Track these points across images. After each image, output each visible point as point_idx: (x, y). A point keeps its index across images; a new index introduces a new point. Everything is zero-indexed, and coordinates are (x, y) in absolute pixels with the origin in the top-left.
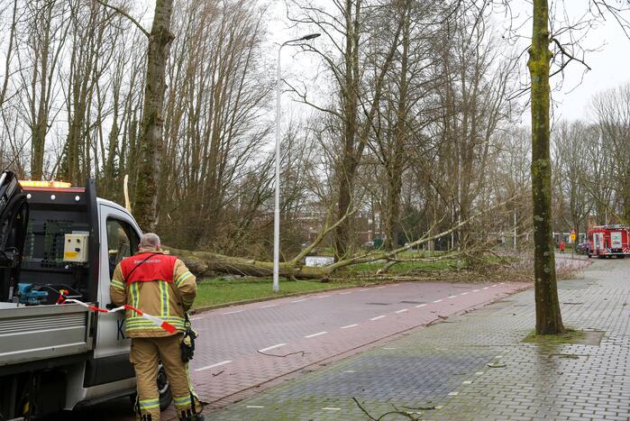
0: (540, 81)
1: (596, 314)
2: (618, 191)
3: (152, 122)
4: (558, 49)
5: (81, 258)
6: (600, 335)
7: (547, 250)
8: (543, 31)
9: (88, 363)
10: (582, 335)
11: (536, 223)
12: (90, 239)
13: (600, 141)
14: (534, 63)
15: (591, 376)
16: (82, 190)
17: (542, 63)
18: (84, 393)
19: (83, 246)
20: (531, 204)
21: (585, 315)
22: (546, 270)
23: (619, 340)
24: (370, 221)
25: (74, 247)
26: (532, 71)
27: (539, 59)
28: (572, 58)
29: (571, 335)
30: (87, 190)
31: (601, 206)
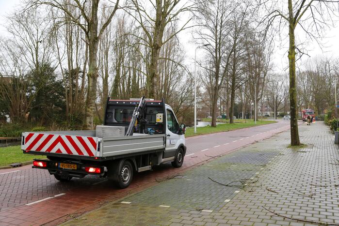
0: (292, 62)
1: (309, 139)
2: (313, 96)
3: (153, 76)
4: (298, 51)
5: (161, 121)
6: (312, 146)
7: (295, 118)
8: (293, 46)
9: (163, 152)
10: (306, 145)
11: (291, 109)
12: (163, 115)
13: (306, 78)
14: (290, 56)
15: (312, 157)
16: (161, 101)
17: (293, 56)
18: (163, 160)
19: (162, 118)
20: (289, 102)
21: (306, 140)
22: (295, 124)
23: (319, 147)
24: (219, 108)
25: (159, 118)
26: (289, 59)
27: (292, 55)
28: (303, 54)
29: (302, 146)
30: (162, 101)
31: (307, 101)
